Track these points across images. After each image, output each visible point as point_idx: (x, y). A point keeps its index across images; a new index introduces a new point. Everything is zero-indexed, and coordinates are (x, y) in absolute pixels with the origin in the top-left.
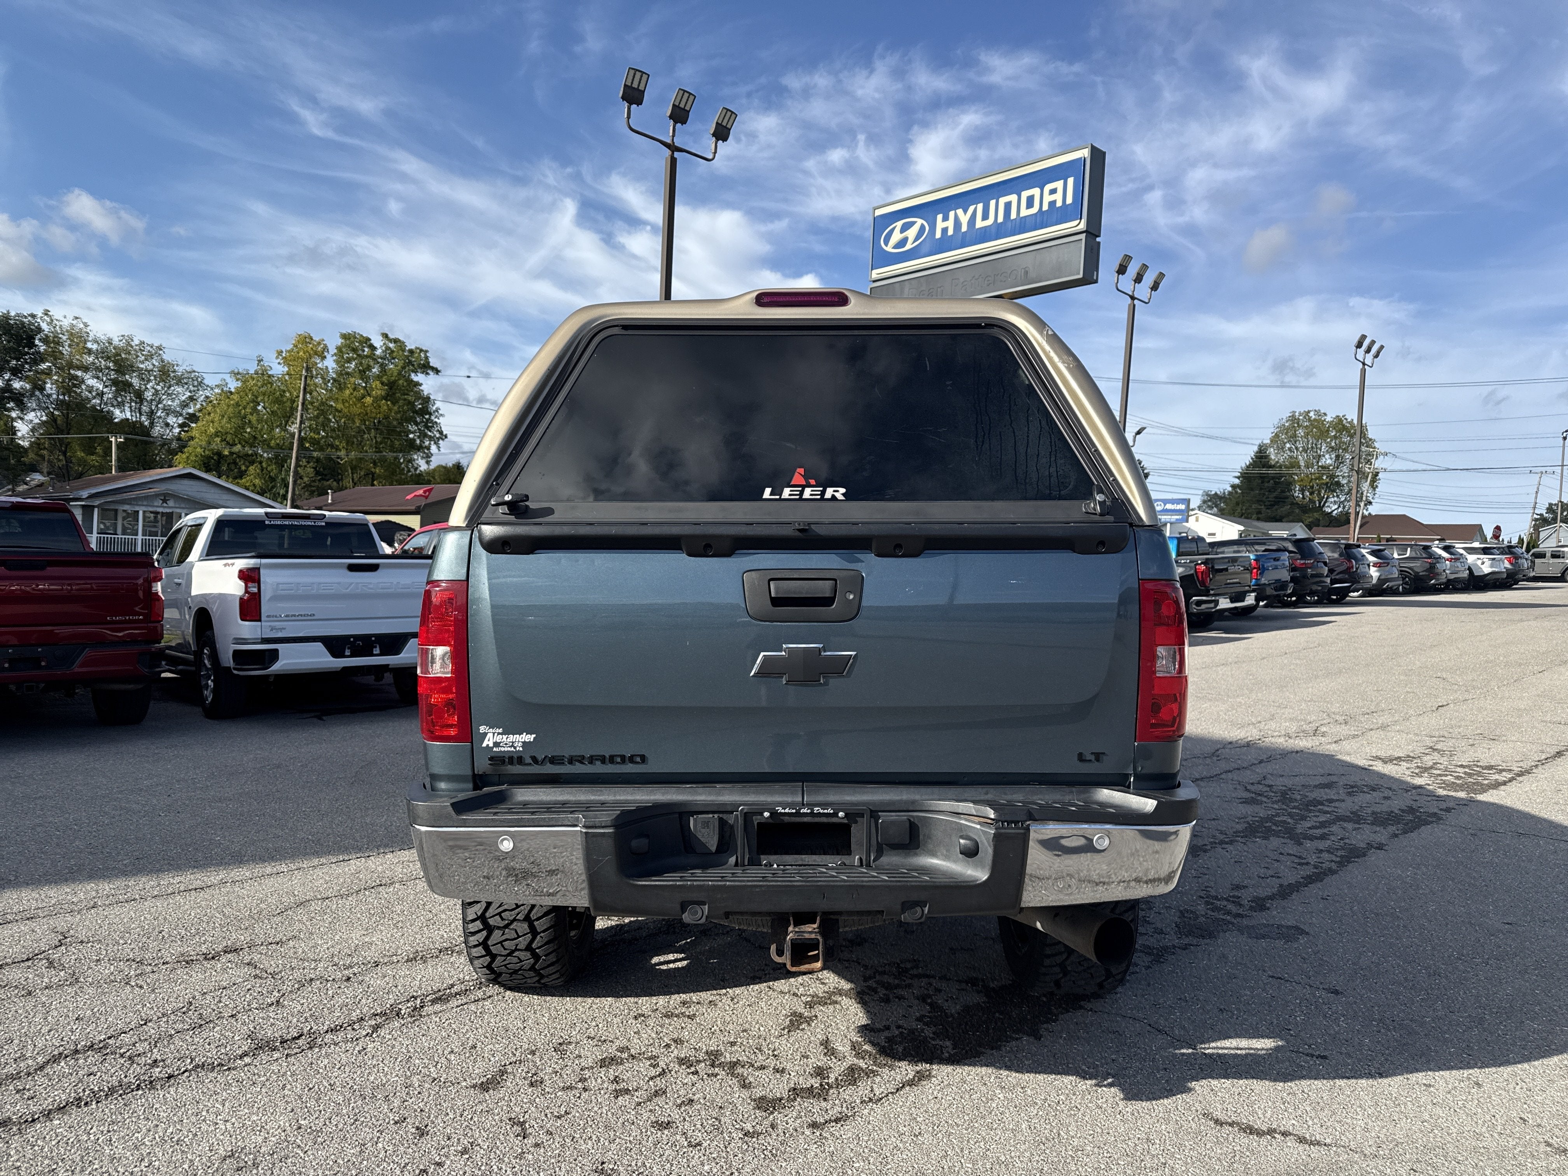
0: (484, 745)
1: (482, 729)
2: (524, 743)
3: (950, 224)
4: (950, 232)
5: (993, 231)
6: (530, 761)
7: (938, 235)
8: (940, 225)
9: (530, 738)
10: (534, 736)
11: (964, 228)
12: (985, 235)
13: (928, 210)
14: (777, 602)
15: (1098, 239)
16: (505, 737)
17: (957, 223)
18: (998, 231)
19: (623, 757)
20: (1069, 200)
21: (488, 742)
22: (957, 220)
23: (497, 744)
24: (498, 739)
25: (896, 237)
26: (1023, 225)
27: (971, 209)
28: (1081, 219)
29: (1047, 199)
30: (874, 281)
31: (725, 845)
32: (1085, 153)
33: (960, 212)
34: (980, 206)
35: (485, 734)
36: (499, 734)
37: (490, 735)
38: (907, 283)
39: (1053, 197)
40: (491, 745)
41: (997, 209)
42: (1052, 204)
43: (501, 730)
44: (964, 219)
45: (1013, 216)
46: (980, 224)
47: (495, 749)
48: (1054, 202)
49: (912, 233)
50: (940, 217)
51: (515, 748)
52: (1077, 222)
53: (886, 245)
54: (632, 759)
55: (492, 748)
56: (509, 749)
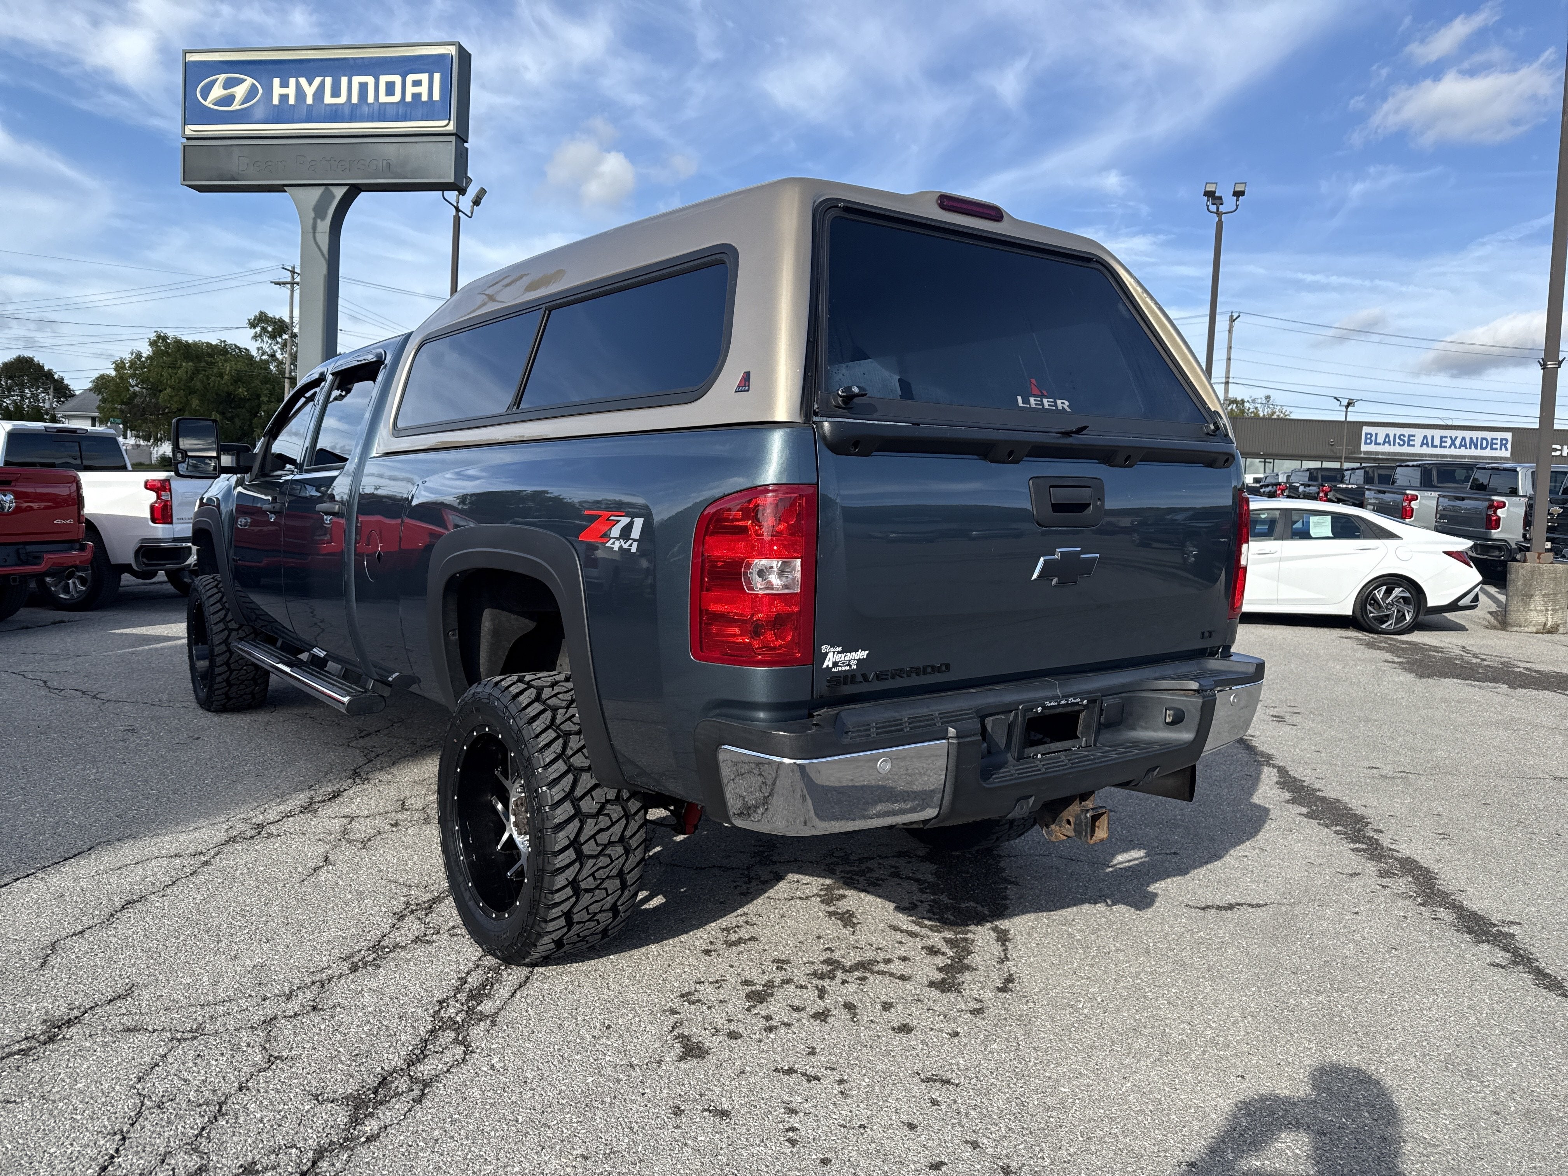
0: (825, 666)
1: (825, 648)
2: (859, 660)
3: (291, 91)
4: (292, 101)
5: (347, 111)
6: (861, 679)
7: (276, 101)
8: (277, 90)
9: (862, 654)
10: (867, 652)
11: (310, 100)
12: (334, 114)
13: (260, 69)
14: (1057, 508)
15: (466, 145)
16: (843, 655)
17: (300, 93)
18: (352, 113)
19: (933, 667)
20: (436, 97)
21: (828, 663)
22: (299, 89)
23: (835, 664)
24: (837, 658)
25: (217, 92)
26: (382, 113)
27: (318, 81)
28: (450, 120)
29: (410, 90)
30: (188, 139)
32: (452, 50)
33: (303, 81)
34: (328, 81)
35: (827, 654)
36: (838, 652)
37: (830, 655)
38: (235, 148)
39: (417, 90)
40: (831, 666)
41: (350, 88)
42: (417, 96)
43: (839, 649)
44: (310, 91)
45: (371, 99)
46: (328, 99)
47: (833, 670)
48: (419, 95)
49: (240, 91)
50: (276, 81)
51: (850, 666)
52: (445, 122)
53: (205, 99)
54: (939, 670)
55: (831, 668)
56: (845, 668)
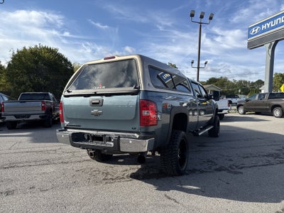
3: (265, 27)
7: (263, 29)
11: (268, 27)
12: (273, 28)
13: (260, 25)
14: (93, 104)
25: (253, 31)
27: (270, 23)
30: (249, 41)
31: (88, 139)
33: (267, 24)
41: (276, 22)
45: (280, 22)
46: (272, 25)
49: (257, 30)
53: (251, 33)
